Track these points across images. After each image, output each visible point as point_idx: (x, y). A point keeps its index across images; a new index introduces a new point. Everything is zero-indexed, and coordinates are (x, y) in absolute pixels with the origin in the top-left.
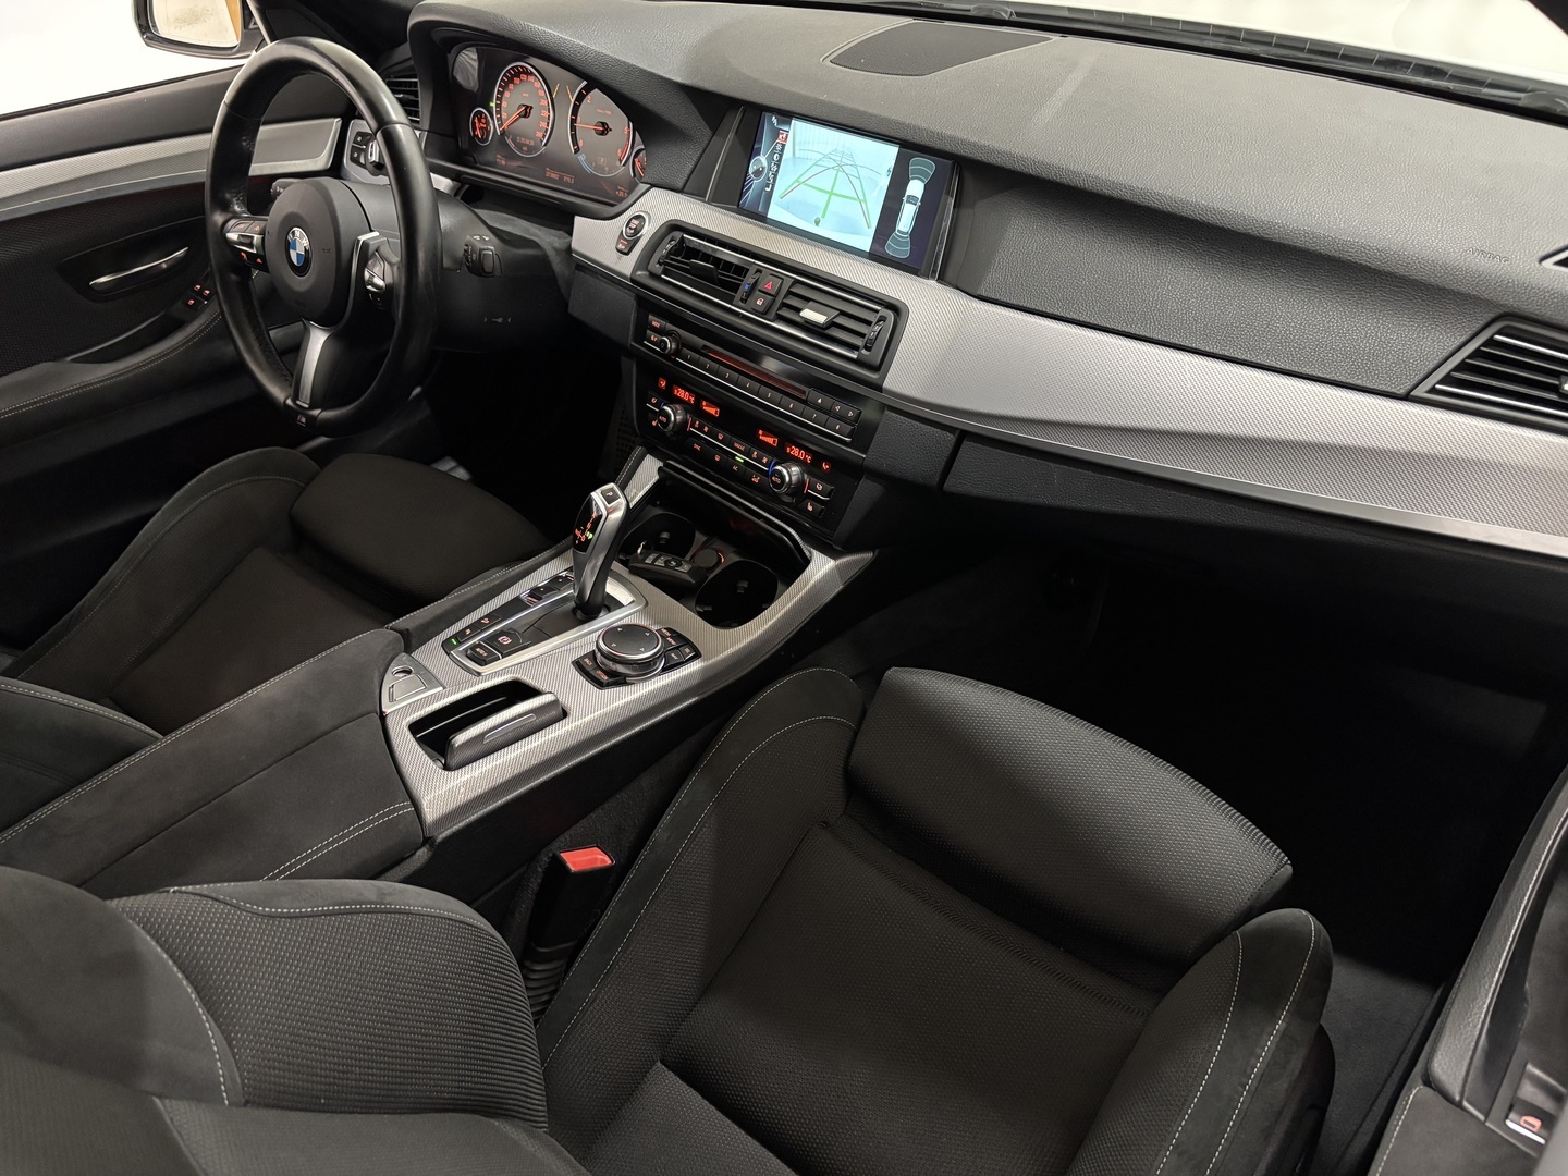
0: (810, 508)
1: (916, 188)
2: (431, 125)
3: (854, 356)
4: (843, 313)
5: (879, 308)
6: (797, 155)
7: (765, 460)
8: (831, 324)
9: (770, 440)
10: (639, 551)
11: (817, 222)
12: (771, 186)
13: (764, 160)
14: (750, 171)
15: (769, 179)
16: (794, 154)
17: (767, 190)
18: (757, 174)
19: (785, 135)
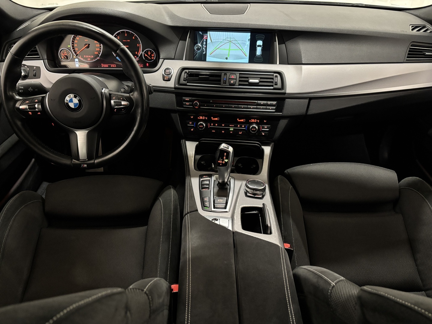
0: (263, 134)
1: (260, 43)
2: (47, 57)
3: (272, 88)
4: (261, 78)
5: (273, 74)
6: (213, 41)
7: (243, 126)
8: (260, 82)
9: (242, 120)
10: (213, 166)
11: (227, 59)
12: (205, 52)
13: (200, 45)
14: (195, 49)
15: (203, 50)
16: (211, 41)
17: (204, 53)
18: (198, 49)
19: (206, 36)
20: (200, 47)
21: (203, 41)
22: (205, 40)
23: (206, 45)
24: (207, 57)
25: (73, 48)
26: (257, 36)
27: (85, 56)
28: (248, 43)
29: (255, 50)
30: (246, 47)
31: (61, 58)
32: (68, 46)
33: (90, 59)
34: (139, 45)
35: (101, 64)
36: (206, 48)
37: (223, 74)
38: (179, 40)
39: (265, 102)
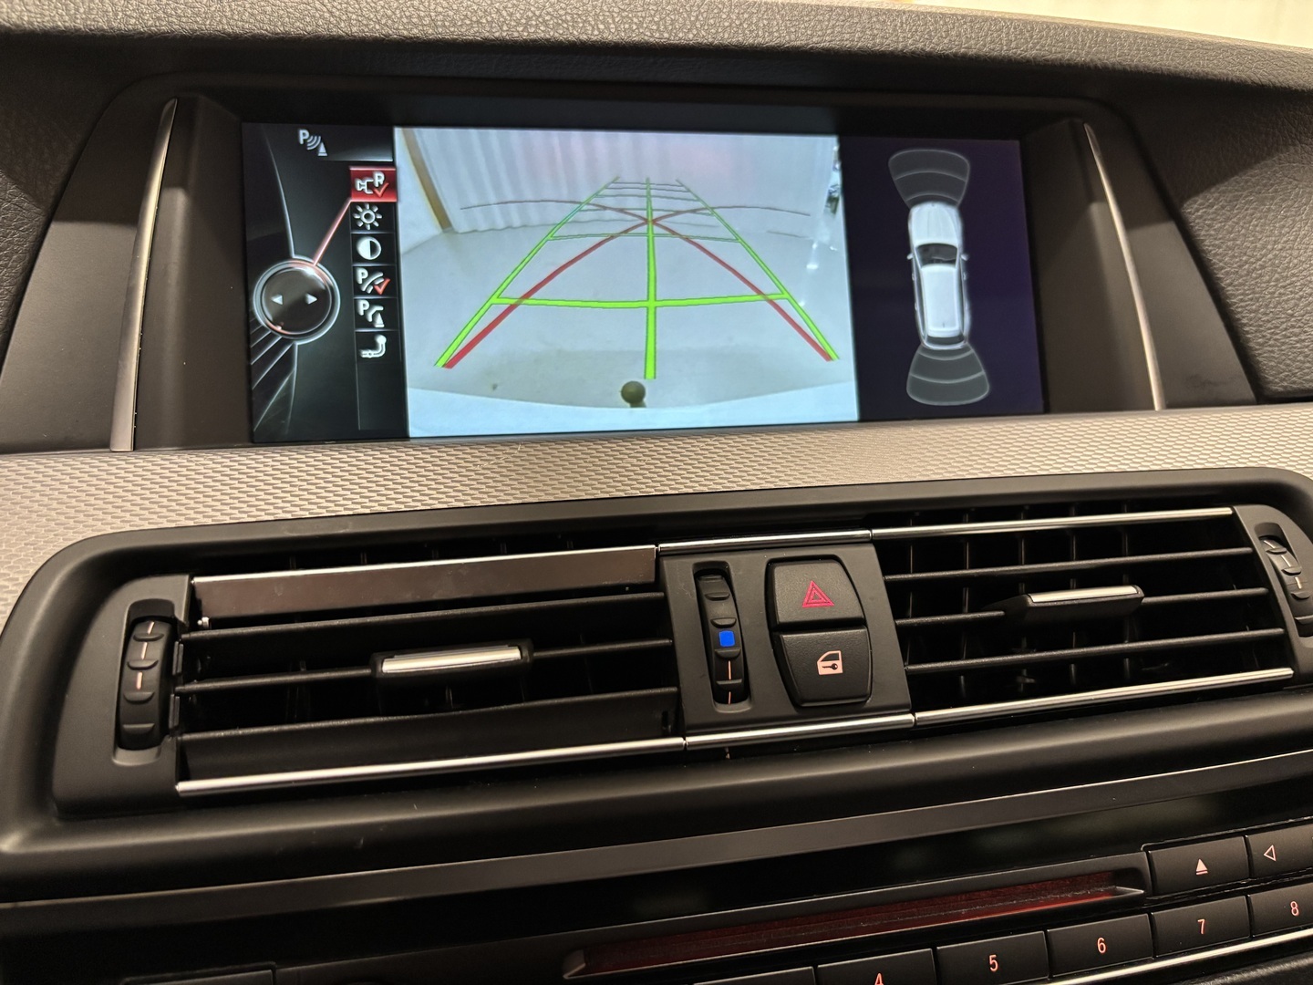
1: (936, 223)
3: (1285, 669)
5: (1224, 511)
6: (460, 221)
11: (634, 396)
12: (381, 340)
13: (313, 269)
14: (262, 315)
15: (362, 321)
16: (444, 221)
17: (367, 354)
18: (299, 315)
19: (379, 178)
20: (323, 295)
21: (350, 223)
22: (367, 217)
23: (389, 262)
24: (413, 395)
26: (905, 162)
28: (831, 232)
29: (905, 294)
30: (812, 266)
36: (391, 302)
37: (680, 578)
38: (36, 214)
39: (1231, 847)
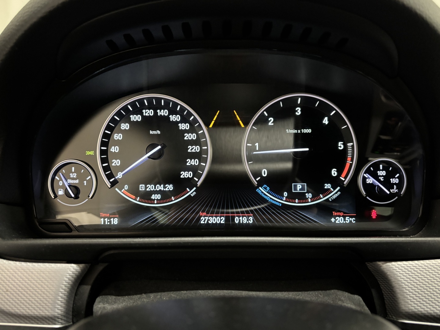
25: (103, 161)
27: (142, 187)
31: (56, 196)
32: (88, 153)
33: (158, 197)
34: (345, 145)
35: (198, 212)
